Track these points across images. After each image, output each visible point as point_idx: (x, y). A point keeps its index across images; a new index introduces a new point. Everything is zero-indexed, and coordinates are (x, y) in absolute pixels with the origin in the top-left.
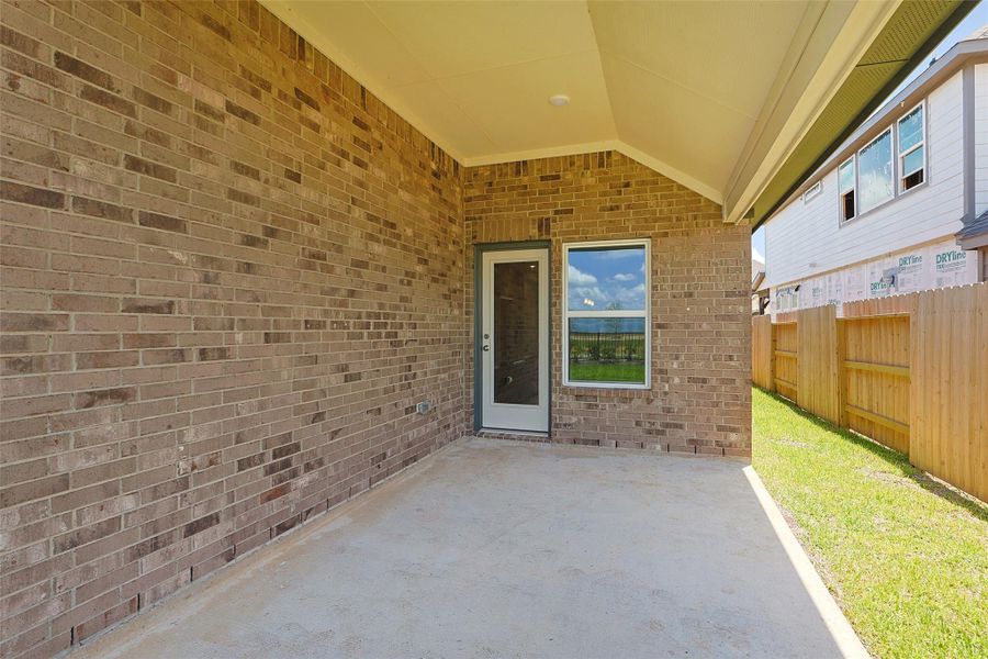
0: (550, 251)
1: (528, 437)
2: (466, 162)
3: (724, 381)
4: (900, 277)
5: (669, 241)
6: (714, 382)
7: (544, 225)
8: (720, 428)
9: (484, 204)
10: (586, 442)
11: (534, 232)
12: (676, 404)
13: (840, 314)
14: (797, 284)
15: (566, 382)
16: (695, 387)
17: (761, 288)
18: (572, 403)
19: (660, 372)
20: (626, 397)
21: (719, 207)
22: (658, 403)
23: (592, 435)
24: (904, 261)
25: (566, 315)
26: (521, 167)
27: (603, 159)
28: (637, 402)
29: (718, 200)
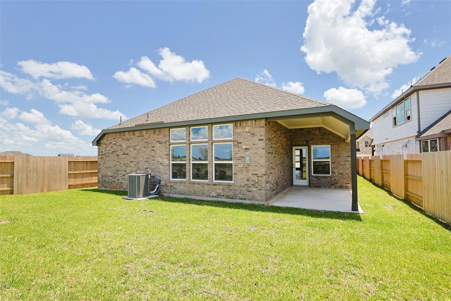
0: (309, 148)
1: (304, 187)
2: (289, 128)
3: (346, 174)
4: (408, 145)
5: (334, 146)
6: (344, 174)
7: (307, 142)
8: (346, 183)
9: (293, 137)
10: (318, 187)
11: (305, 143)
12: (337, 179)
13: (381, 158)
14: (383, 144)
15: (313, 174)
16: (340, 175)
17: (372, 145)
18: (314, 179)
19: (333, 172)
20: (326, 177)
21: (345, 139)
22: (333, 178)
23: (319, 185)
24: (408, 141)
25: (313, 160)
26: (302, 129)
27: (320, 128)
28: (328, 178)
29: (344, 137)
